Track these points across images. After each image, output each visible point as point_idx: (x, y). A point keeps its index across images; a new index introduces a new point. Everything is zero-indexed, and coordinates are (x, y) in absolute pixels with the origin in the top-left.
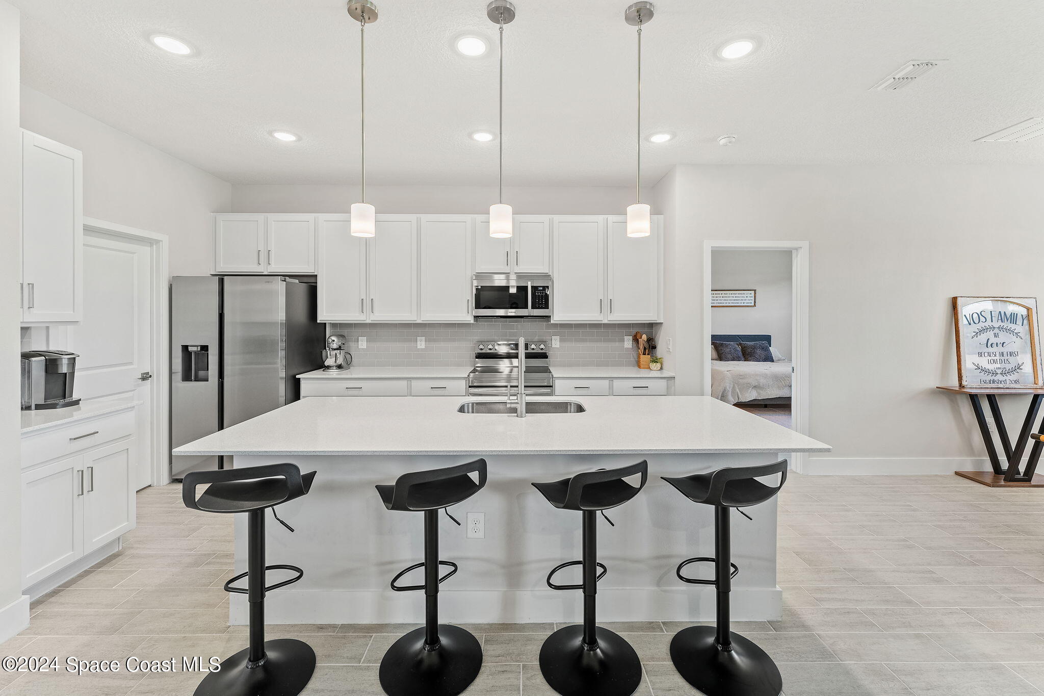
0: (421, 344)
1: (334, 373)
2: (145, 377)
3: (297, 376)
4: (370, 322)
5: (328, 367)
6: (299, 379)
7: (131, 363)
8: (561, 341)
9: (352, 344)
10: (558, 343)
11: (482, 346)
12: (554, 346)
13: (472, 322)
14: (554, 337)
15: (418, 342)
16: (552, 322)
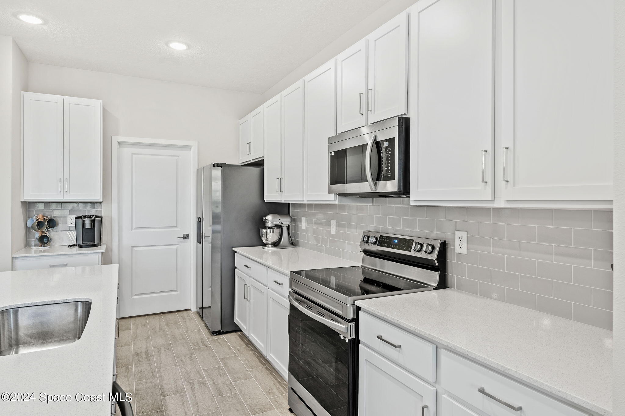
0: (333, 229)
1: (270, 250)
2: (186, 237)
3: (233, 249)
5: (265, 245)
6: (235, 251)
7: (175, 227)
8: (469, 241)
11: (366, 238)
12: (458, 250)
13: (337, 202)
14: (458, 234)
15: (332, 227)
16: (412, 204)
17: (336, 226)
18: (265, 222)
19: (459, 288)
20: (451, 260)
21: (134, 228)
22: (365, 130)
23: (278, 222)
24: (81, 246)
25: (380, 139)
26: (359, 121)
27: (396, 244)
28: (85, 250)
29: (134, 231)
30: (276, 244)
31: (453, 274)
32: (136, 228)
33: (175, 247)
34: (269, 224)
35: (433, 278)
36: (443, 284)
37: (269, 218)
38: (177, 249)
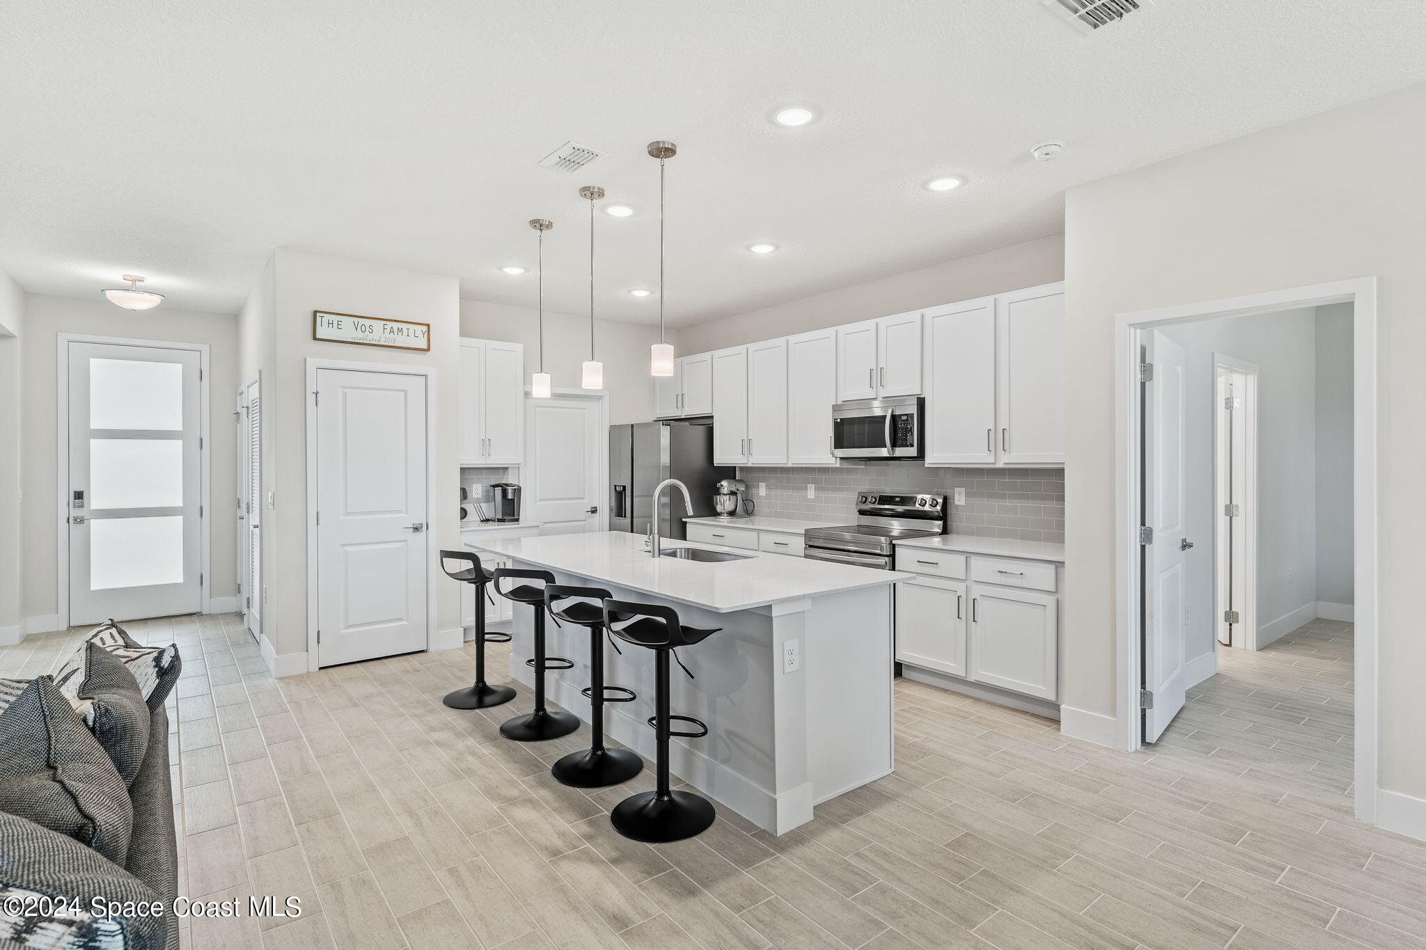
0: (811, 493)
1: (724, 520)
2: (594, 511)
3: (684, 520)
4: (751, 465)
5: (719, 514)
6: (686, 522)
7: (583, 498)
8: (967, 495)
9: (754, 491)
10: (963, 498)
11: (864, 499)
12: (957, 503)
13: (838, 465)
14: (956, 489)
15: (808, 491)
16: (926, 466)
17: (815, 490)
18: (718, 489)
19: (958, 533)
20: (951, 511)
21: (538, 499)
22: (876, 404)
23: (734, 489)
24: (499, 520)
25: (897, 413)
26: (867, 393)
27: (897, 502)
28: (507, 525)
29: (538, 503)
30: (732, 514)
31: (954, 523)
32: (541, 500)
33: (582, 523)
34: (725, 491)
35: (937, 526)
36: (945, 531)
37: (724, 483)
38: (584, 525)
